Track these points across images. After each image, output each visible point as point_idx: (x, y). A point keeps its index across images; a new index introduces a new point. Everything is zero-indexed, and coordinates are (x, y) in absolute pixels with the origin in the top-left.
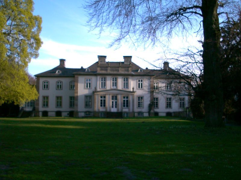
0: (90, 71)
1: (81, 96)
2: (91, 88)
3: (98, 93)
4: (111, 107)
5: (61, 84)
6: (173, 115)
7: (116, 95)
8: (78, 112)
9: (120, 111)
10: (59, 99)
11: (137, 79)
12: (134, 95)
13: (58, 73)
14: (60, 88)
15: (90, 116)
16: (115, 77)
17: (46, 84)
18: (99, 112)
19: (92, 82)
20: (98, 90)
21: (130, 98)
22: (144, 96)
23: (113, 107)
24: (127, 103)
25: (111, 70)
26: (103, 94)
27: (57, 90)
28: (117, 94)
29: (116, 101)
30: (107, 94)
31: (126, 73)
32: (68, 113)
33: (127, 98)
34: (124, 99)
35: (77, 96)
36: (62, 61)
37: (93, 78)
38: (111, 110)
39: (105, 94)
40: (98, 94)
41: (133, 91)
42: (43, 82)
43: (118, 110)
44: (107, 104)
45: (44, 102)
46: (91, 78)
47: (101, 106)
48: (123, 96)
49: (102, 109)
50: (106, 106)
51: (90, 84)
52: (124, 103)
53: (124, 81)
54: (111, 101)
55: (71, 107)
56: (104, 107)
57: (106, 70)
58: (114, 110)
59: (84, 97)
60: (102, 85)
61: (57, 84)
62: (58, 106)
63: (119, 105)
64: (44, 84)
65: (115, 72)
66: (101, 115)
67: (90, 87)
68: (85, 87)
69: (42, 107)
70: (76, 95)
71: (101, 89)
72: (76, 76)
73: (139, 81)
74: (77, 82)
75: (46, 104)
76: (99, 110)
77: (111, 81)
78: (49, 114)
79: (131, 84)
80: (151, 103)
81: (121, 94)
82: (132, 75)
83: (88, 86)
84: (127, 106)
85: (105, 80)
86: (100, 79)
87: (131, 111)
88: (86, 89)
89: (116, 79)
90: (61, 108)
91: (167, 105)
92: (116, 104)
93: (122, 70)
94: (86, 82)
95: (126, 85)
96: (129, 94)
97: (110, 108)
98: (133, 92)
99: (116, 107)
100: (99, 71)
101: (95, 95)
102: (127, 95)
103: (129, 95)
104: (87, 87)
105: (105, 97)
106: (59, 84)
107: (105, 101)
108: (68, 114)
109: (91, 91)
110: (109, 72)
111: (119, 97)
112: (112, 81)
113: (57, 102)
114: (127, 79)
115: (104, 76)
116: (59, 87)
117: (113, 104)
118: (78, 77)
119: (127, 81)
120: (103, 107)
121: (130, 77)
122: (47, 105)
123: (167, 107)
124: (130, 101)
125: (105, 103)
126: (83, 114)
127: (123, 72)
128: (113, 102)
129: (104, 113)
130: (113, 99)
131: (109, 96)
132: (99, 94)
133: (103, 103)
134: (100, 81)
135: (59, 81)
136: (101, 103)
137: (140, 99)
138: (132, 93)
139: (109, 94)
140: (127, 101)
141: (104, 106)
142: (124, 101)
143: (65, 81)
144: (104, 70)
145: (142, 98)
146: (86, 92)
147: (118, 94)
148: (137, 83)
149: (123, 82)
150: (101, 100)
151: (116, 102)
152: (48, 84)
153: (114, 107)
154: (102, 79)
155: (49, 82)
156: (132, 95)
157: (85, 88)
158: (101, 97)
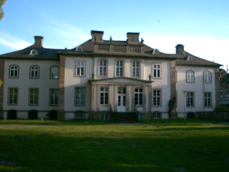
0: (82, 50)
1: (69, 87)
2: (84, 75)
3: (98, 83)
4: (118, 104)
5: (38, 70)
6: (196, 116)
7: (124, 86)
8: (65, 112)
9: (130, 110)
10: (34, 92)
11: (152, 64)
12: (151, 86)
13: (34, 54)
14: (36, 75)
15: (83, 118)
16: (119, 60)
17: (14, 69)
18: (98, 112)
19: (85, 66)
20: (96, 78)
21: (146, 92)
22: (161, 89)
23: (119, 105)
24: (141, 99)
25: (114, 49)
26: (106, 85)
27: (32, 78)
28: (126, 85)
29: (124, 95)
30: (111, 85)
31: (137, 54)
32: (48, 113)
33: (141, 90)
34: (136, 93)
35: (63, 88)
36: (39, 39)
37: (88, 61)
38: (116, 109)
39: (109, 85)
40: (97, 85)
41: (150, 80)
42: (10, 67)
43: (127, 109)
44: (111, 101)
45: (11, 96)
46: (85, 61)
47: (102, 103)
48: (134, 87)
49: (103, 108)
50: (109, 104)
51: (82, 69)
52: (136, 99)
53: (134, 66)
54: (117, 95)
55: (52, 105)
56: (106, 105)
57: (108, 49)
58: (121, 109)
59: (73, 90)
60: (101, 71)
61: (31, 70)
62: (33, 103)
63: (128, 101)
64: (11, 69)
65: (121, 53)
66: (101, 116)
67: (82, 73)
68: (75, 73)
69: (8, 104)
70: (61, 85)
71: (99, 77)
72: (61, 57)
73: (155, 67)
74: (64, 66)
75: (13, 100)
76: (98, 108)
77: (114, 67)
78: (19, 115)
79: (144, 70)
80: (171, 98)
81: (132, 85)
82: (146, 58)
83: (80, 72)
84: (141, 103)
85: (105, 65)
86: (98, 62)
87: (147, 110)
88: (77, 77)
89: (121, 62)
90: (38, 105)
91: (188, 102)
92: (124, 101)
93: (131, 50)
94: (77, 66)
95: (137, 72)
96: (144, 85)
97: (115, 106)
98: (150, 82)
99: (124, 105)
100: (96, 50)
101: (92, 86)
102: (141, 87)
103: (144, 87)
104: (78, 73)
105: (107, 89)
106: (35, 70)
107: (107, 94)
108: (47, 115)
109: (85, 80)
110: (111, 52)
111: (129, 89)
112: (116, 65)
113: (31, 97)
114: (138, 63)
115: (104, 58)
116: (34, 74)
117: (119, 101)
118: (64, 59)
119: (138, 66)
120: (104, 104)
121: (142, 60)
122: (16, 102)
123: (188, 105)
124: (145, 96)
125: (107, 98)
126: (71, 116)
127: (132, 53)
128: (119, 97)
129: (106, 114)
130: (119, 92)
131: (114, 87)
132: (99, 85)
133: (105, 99)
134: (98, 65)
135: (35, 65)
136: (102, 99)
137: (157, 93)
138: (149, 84)
139: (114, 85)
140: (141, 95)
141: (107, 102)
142: (136, 95)
143: (44, 66)
144: (105, 49)
145: (158, 91)
146: (77, 81)
147: (129, 85)
148: (152, 69)
149: (132, 67)
150: (102, 94)
151: (124, 97)
152: (17, 70)
153: (122, 104)
154: (101, 62)
155: (19, 67)
156: (148, 86)
157: (74, 76)
158: (102, 89)
